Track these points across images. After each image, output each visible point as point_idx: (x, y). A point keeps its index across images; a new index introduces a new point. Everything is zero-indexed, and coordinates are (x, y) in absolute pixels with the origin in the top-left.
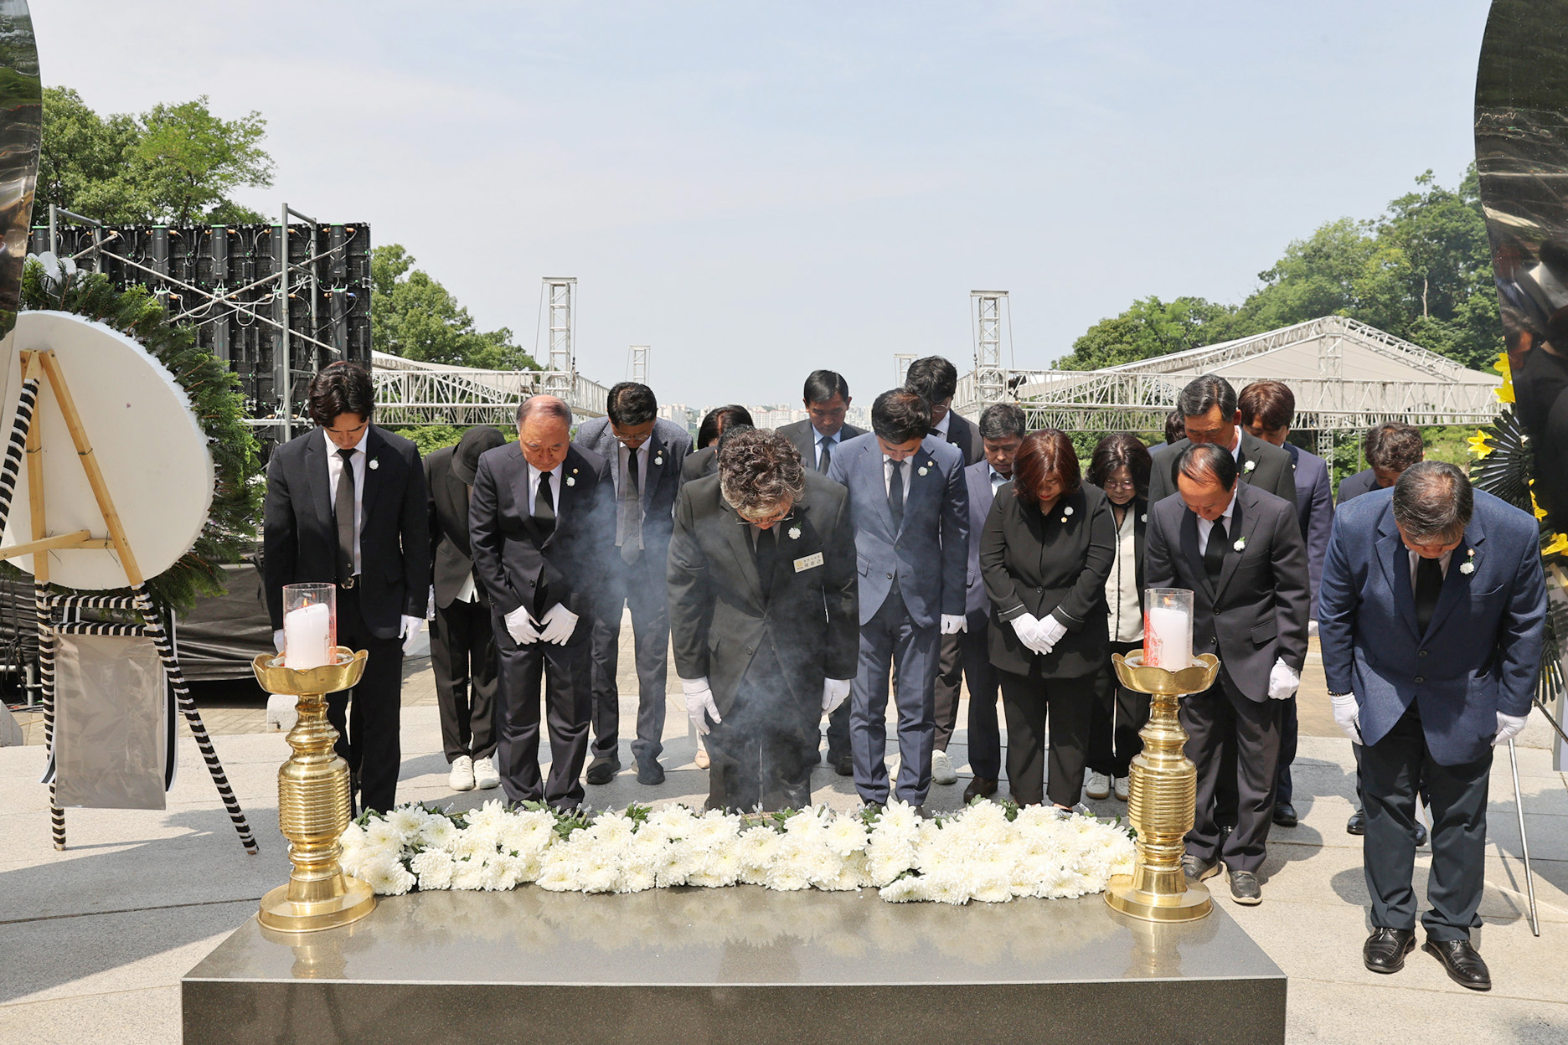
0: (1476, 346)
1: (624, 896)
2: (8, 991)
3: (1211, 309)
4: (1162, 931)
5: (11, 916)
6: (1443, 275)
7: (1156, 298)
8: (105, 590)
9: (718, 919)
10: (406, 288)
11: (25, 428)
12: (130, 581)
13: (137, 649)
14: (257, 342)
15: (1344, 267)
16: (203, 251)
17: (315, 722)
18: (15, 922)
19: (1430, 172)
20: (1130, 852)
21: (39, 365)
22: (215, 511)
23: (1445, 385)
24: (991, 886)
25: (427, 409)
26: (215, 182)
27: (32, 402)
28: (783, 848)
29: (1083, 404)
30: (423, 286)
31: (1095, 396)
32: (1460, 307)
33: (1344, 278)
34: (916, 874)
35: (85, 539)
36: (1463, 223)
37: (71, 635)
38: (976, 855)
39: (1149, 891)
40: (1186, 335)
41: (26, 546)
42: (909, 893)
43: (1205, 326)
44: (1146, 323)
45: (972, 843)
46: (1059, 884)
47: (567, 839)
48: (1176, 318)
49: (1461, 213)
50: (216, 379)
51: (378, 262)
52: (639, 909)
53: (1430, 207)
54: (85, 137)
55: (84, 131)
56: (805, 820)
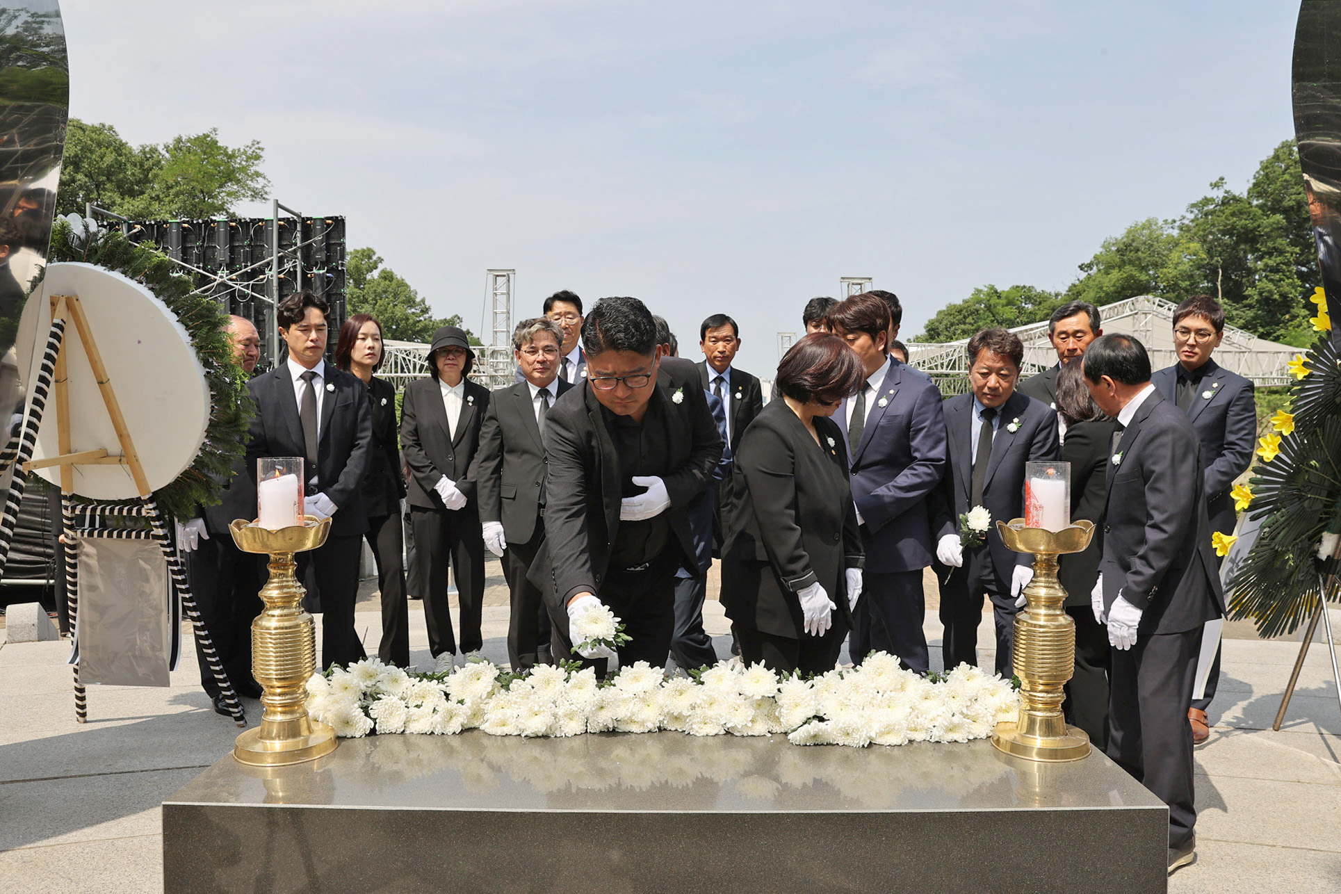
0: (1264, 324)
1: (558, 739)
2: (32, 836)
3: (1039, 295)
4: (1045, 767)
5: (39, 775)
6: (1234, 265)
7: (993, 286)
8: (120, 500)
9: (643, 762)
10: (376, 283)
11: (53, 360)
12: (140, 493)
13: (145, 550)
14: (253, 315)
15: (1151, 259)
16: (209, 241)
17: (284, 579)
18: (42, 779)
19: (1222, 179)
20: (1014, 702)
21: (66, 308)
22: (211, 432)
23: (1240, 352)
24: (889, 730)
25: (393, 378)
26: (223, 198)
27: (59, 339)
28: (701, 697)
29: (935, 371)
30: (390, 281)
31: (945, 364)
32: (1249, 291)
33: (1150, 267)
34: (821, 719)
35: (103, 456)
36: (1251, 221)
37: (91, 538)
38: (875, 702)
39: (1033, 734)
40: (1018, 317)
41: (53, 459)
42: (815, 736)
43: (1035, 310)
44: (985, 307)
45: (871, 691)
46: (951, 729)
47: (508, 689)
48: (1010, 303)
49: (1249, 213)
50: (212, 320)
51: (353, 262)
52: (572, 753)
53: (1222, 208)
54: (120, 164)
55: (119, 158)
56: (719, 673)
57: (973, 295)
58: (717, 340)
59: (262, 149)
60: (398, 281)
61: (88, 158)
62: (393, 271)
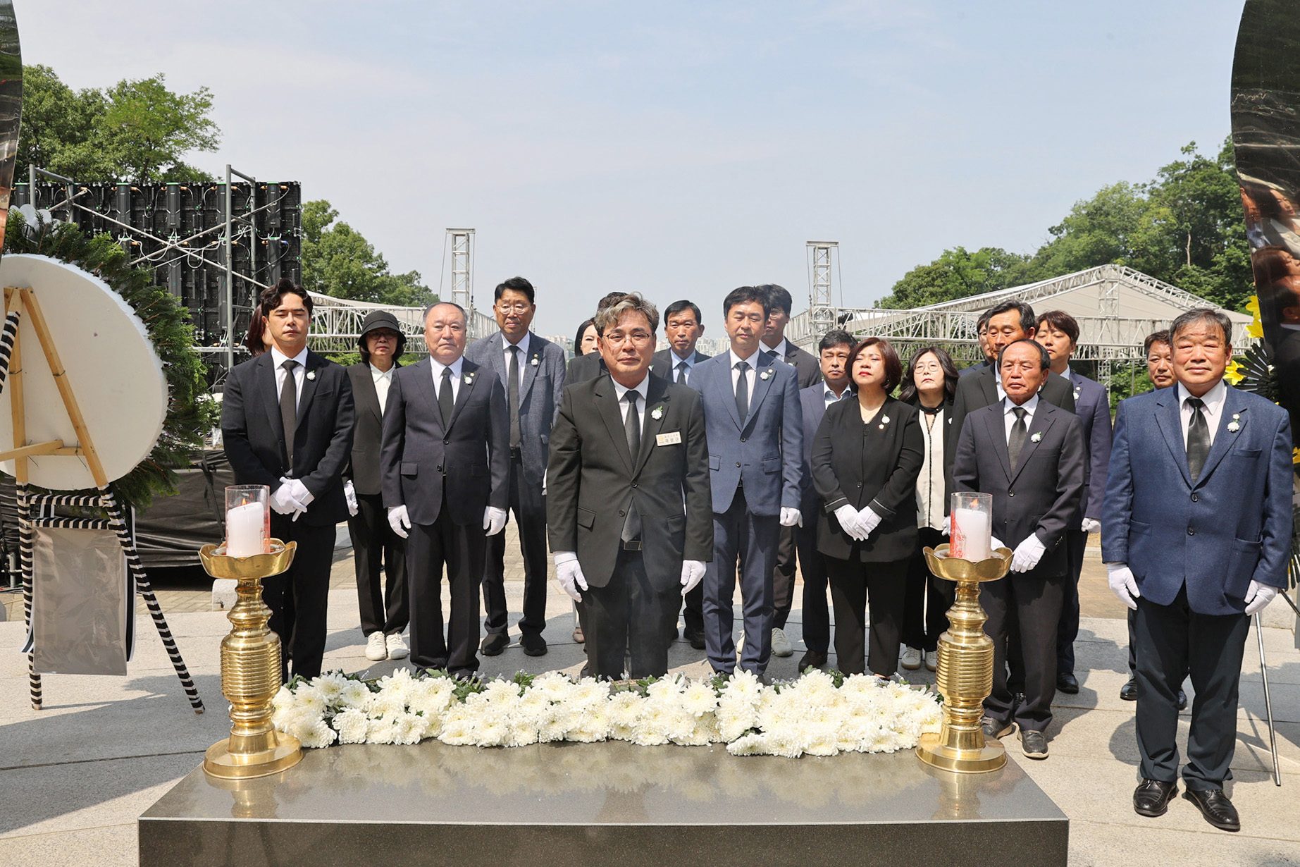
0: (1231, 290)
1: (511, 749)
3: (1009, 258)
4: (965, 780)
6: (1204, 230)
7: (963, 248)
8: (76, 490)
9: (591, 769)
10: (331, 237)
11: (7, 353)
12: (97, 483)
13: (102, 540)
14: (205, 282)
15: (1121, 223)
16: (159, 205)
17: (252, 602)
19: (1193, 143)
20: (938, 714)
21: (20, 299)
22: (168, 424)
24: (821, 742)
25: (349, 339)
26: (170, 147)
27: (13, 331)
28: (646, 709)
29: (900, 338)
30: (345, 235)
31: (911, 330)
32: (1218, 258)
33: (1120, 232)
34: (758, 731)
35: (60, 447)
36: (1221, 187)
37: (46, 528)
38: (808, 716)
39: (955, 747)
40: (987, 280)
41: (8, 453)
42: (752, 747)
43: (1004, 273)
44: (954, 269)
45: (805, 706)
46: (879, 741)
47: (464, 702)
48: (979, 265)
49: (1219, 178)
50: (169, 313)
51: (307, 215)
52: (525, 761)
53: (1193, 173)
54: (60, 109)
55: (59, 103)
56: (664, 686)
57: (942, 256)
58: (678, 324)
59: (212, 96)
60: (354, 235)
61: (25, 102)
62: (349, 224)
